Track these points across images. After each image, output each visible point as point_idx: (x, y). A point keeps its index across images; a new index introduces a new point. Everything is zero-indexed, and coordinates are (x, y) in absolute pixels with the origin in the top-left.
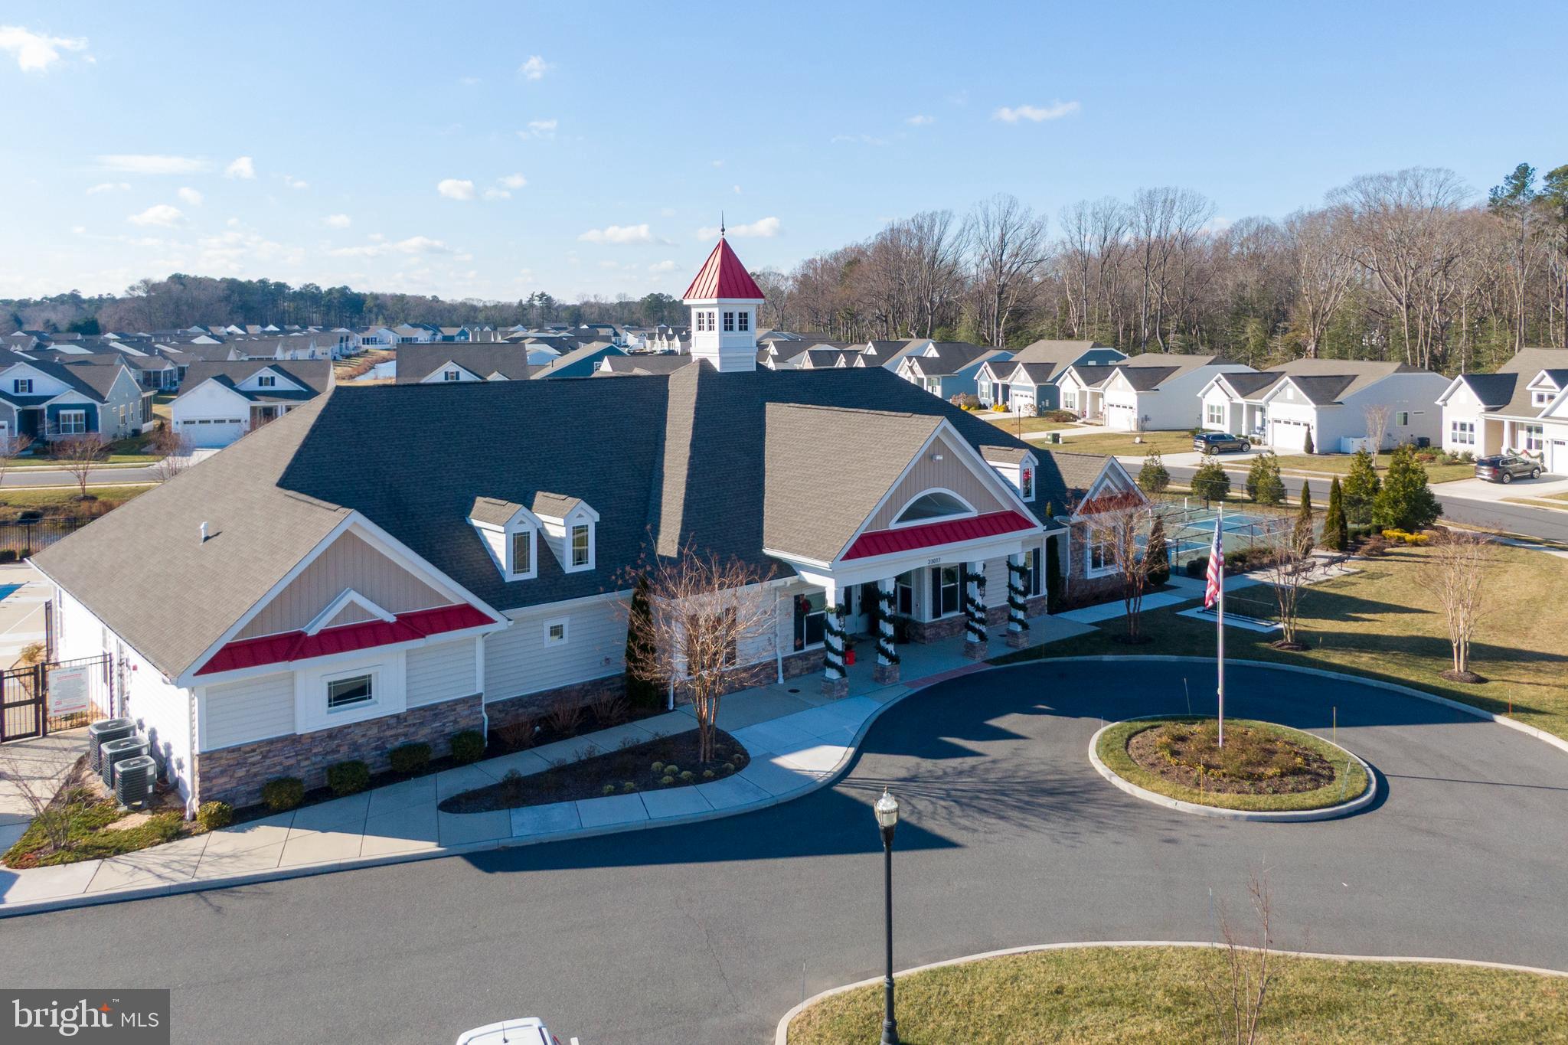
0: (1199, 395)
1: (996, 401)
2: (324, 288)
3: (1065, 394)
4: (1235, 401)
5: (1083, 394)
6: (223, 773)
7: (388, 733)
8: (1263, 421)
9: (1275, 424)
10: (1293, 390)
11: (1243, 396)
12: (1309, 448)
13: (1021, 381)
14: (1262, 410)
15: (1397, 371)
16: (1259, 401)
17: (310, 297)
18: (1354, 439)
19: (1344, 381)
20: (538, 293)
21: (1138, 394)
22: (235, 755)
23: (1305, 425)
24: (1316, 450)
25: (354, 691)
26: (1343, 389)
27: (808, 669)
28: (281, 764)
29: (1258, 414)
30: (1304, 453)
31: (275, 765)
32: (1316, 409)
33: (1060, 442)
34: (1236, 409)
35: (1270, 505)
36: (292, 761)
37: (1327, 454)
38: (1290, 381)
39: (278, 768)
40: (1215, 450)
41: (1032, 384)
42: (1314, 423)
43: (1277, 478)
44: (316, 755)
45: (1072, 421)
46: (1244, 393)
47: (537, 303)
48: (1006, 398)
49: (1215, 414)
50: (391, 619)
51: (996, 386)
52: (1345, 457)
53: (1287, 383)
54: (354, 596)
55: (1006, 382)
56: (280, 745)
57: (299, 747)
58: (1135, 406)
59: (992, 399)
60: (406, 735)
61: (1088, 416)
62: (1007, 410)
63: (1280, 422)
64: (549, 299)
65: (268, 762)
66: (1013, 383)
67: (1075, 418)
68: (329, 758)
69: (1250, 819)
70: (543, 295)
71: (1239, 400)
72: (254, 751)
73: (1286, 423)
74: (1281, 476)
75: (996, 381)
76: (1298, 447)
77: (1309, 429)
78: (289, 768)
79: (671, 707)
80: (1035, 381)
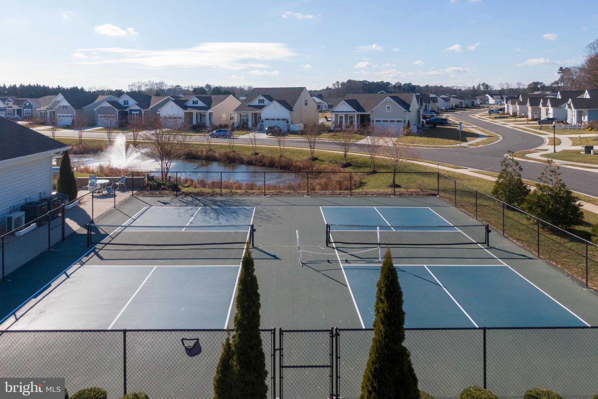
20: (483, 83)
47: (481, 87)
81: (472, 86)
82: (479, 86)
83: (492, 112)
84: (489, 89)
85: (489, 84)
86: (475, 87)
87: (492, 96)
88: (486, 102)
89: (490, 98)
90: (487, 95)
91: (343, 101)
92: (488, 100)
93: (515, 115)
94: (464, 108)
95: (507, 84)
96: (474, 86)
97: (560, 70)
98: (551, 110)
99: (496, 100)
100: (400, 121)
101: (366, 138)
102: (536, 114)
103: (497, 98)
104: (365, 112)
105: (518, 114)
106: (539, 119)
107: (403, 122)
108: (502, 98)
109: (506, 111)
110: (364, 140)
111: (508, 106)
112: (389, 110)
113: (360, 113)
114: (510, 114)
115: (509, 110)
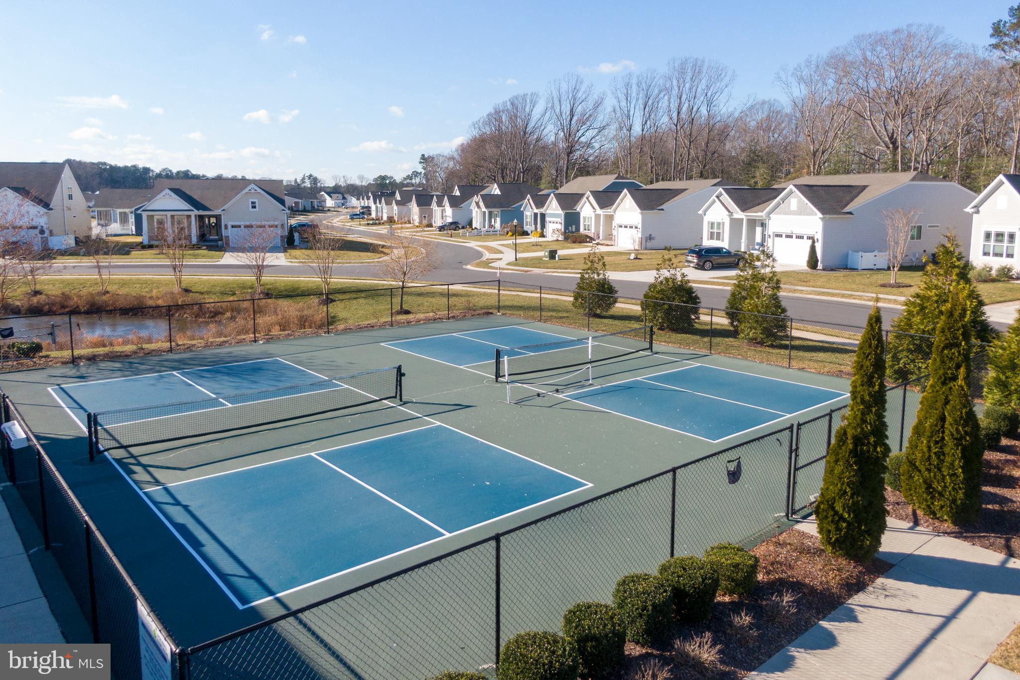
0: (700, 212)
1: (536, 228)
3: (585, 218)
4: (735, 216)
5: (598, 217)
8: (763, 236)
9: (777, 239)
10: (795, 200)
11: (743, 210)
12: (813, 262)
13: (554, 209)
14: (763, 225)
15: (914, 179)
16: (760, 214)
18: (864, 254)
19: (855, 191)
20: (308, 174)
21: (642, 214)
23: (809, 238)
24: (820, 266)
26: (852, 200)
29: (759, 230)
30: (807, 268)
32: (822, 219)
33: (557, 259)
34: (736, 224)
35: (761, 343)
37: (832, 270)
38: (794, 189)
40: (708, 265)
41: (560, 212)
42: (819, 236)
43: (775, 298)
45: (589, 242)
46: (744, 207)
47: (307, 180)
48: (543, 226)
49: (715, 231)
51: (536, 215)
52: (854, 273)
53: (791, 192)
55: (542, 210)
58: (640, 226)
59: (533, 226)
61: (601, 238)
62: (542, 236)
63: (781, 236)
64: (316, 179)
66: (548, 212)
67: (592, 239)
70: (311, 176)
71: (739, 214)
73: (787, 236)
74: (781, 294)
75: (536, 211)
76: (800, 262)
77: (814, 242)
80: (563, 209)
82: (304, 178)
83: (355, 217)
84: (319, 184)
85: (319, 177)
86: (298, 181)
87: (329, 194)
88: (322, 203)
89: (326, 197)
90: (321, 193)
91: (167, 191)
92: (325, 201)
93: (391, 220)
94: (301, 211)
95: (344, 177)
96: (296, 180)
97: (421, 158)
98: (449, 211)
99: (338, 201)
100: (274, 226)
101: (227, 255)
102: (425, 217)
103: (337, 199)
104: (210, 210)
105: (396, 219)
106: (430, 225)
107: (279, 227)
108: (344, 198)
109: (374, 215)
110: (229, 258)
111: (377, 207)
112: (254, 207)
113: (201, 213)
114: (382, 219)
115: (380, 214)
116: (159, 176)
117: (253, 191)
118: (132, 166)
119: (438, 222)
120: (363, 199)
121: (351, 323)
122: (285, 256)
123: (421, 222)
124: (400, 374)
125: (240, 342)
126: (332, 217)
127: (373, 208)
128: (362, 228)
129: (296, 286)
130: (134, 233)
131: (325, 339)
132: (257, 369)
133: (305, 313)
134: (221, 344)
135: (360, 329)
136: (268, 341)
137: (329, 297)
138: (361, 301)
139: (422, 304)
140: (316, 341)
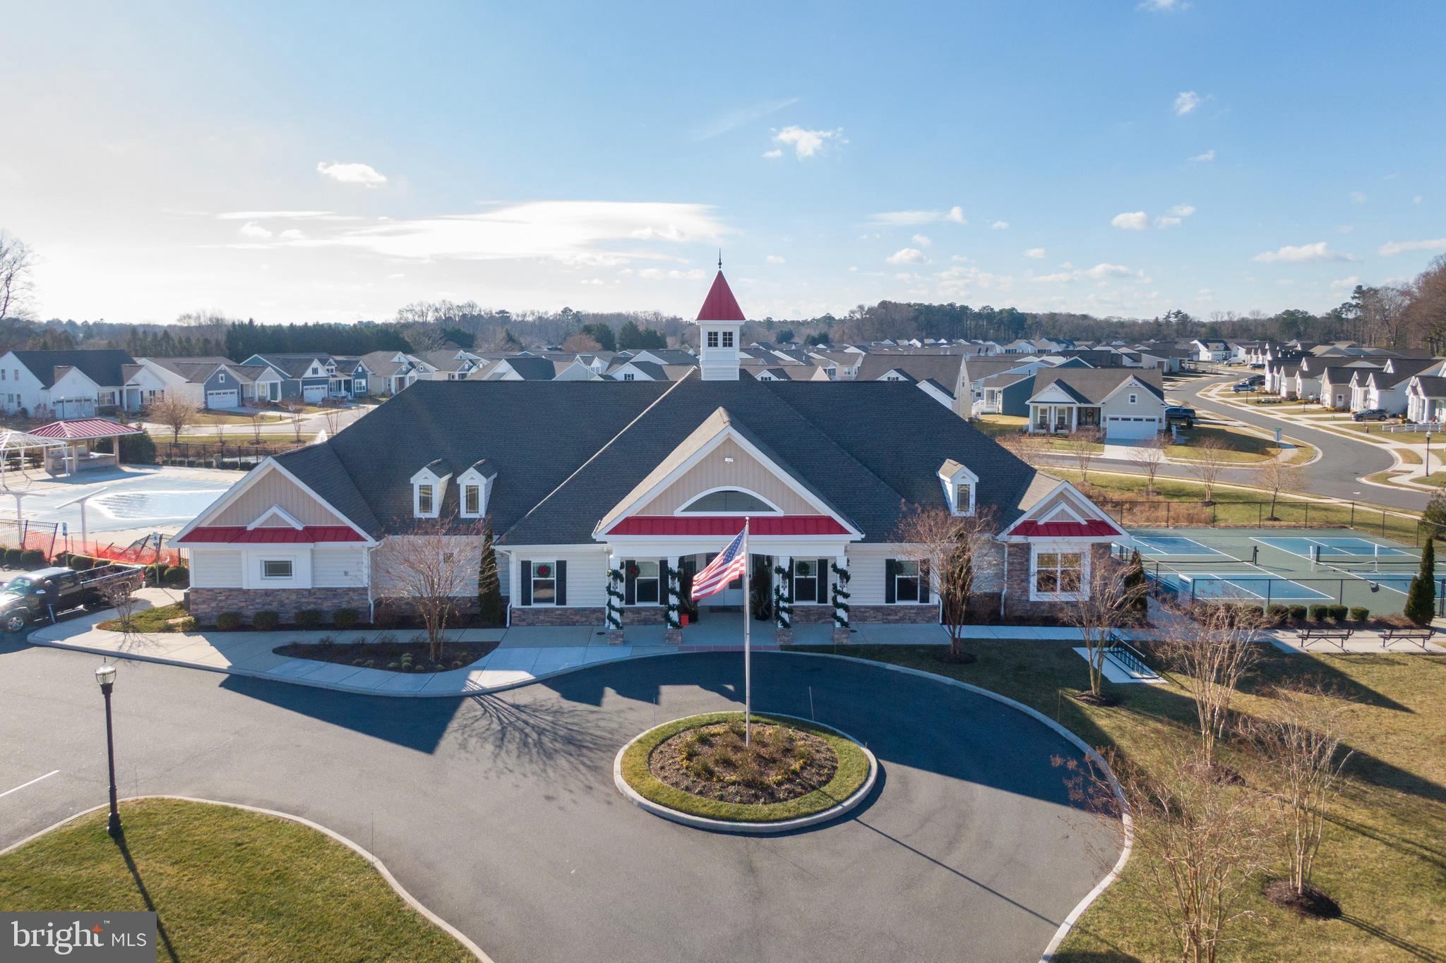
2: (997, 309)
6: (204, 602)
7: (303, 600)
17: (988, 316)
20: (1174, 310)
22: (210, 593)
25: (278, 569)
27: (638, 621)
28: (237, 604)
31: (234, 604)
36: (243, 604)
39: (235, 606)
44: (258, 603)
47: (1173, 319)
50: (299, 527)
54: (275, 510)
56: (236, 593)
57: (247, 597)
60: (315, 603)
64: (1185, 317)
65: (229, 602)
68: (266, 607)
69: (640, 805)
70: (1179, 312)
72: (221, 593)
78: (242, 607)
79: (508, 625)
81: (1154, 318)
82: (1168, 317)
83: (1240, 389)
84: (1190, 326)
86: (1160, 319)
87: (1202, 340)
88: (1195, 358)
89: (1201, 346)
90: (1196, 342)
91: (1053, 385)
92: (1198, 353)
93: (1292, 398)
94: (1167, 374)
97: (1356, 292)
98: (1374, 393)
99: (1216, 353)
100: (1154, 420)
101: (1107, 447)
102: (1340, 397)
103: (1217, 349)
104: (1091, 403)
105: (1299, 395)
106: (1346, 409)
107: (1157, 421)
108: (1227, 348)
109: (1268, 387)
110: (1112, 452)
111: (1273, 377)
112: (1133, 401)
113: (1083, 405)
114: (1279, 394)
115: (1277, 386)
116: (979, 316)
117: (1133, 385)
118: (949, 305)
119: (1357, 406)
120: (1256, 353)
121: (1230, 523)
122: (1165, 452)
123: (1334, 405)
124: (1256, 550)
125: (1158, 526)
126: (1207, 384)
127: (1268, 377)
128: (1249, 408)
129: (1182, 487)
130: (1000, 412)
131: (1211, 530)
132: (1174, 542)
133: (1191, 512)
134: (1147, 527)
135: (1237, 527)
136: (1176, 527)
137: (1214, 500)
138: (1239, 506)
139: (1292, 514)
140: (1207, 531)
